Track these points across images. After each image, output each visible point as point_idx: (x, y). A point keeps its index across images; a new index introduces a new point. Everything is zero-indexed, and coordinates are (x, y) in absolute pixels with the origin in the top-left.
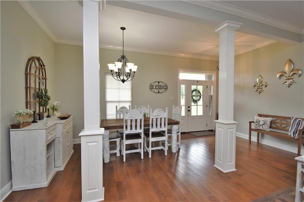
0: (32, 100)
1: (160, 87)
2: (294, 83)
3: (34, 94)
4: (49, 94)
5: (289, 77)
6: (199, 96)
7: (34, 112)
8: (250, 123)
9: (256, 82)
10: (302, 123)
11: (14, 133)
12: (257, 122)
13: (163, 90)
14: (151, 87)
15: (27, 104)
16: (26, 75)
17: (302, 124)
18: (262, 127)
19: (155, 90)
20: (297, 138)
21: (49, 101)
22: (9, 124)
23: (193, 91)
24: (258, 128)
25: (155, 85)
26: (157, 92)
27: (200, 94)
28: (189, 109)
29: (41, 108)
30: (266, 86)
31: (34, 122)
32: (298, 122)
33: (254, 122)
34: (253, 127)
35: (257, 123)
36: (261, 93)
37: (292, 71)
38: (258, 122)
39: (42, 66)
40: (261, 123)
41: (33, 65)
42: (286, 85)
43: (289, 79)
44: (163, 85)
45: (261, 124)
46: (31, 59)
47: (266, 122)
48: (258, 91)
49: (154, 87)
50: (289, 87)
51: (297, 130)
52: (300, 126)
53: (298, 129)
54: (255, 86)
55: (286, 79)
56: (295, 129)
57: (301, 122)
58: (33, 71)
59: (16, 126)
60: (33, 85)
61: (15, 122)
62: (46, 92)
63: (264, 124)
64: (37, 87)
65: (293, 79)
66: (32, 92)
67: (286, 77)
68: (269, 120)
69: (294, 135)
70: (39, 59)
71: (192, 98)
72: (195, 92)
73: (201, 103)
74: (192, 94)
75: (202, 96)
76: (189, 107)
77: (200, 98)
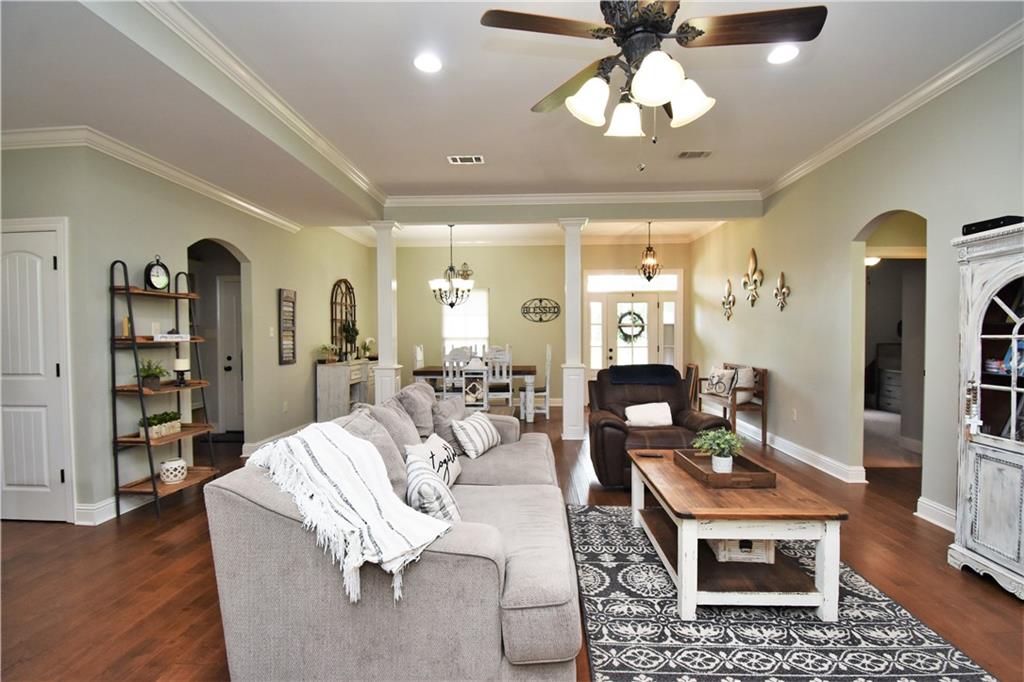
0: (338, 335)
1: (544, 310)
3: (340, 328)
4: (357, 327)
6: (640, 326)
7: (341, 349)
8: (700, 380)
11: (320, 368)
12: (710, 379)
13: (549, 315)
14: (526, 311)
15: (333, 339)
16: (332, 303)
18: (716, 389)
19: (533, 316)
21: (358, 337)
22: (316, 359)
23: (623, 316)
24: (711, 391)
25: (533, 305)
26: (538, 318)
27: (643, 322)
28: (610, 354)
29: (349, 345)
30: (734, 304)
31: (340, 361)
33: (706, 379)
35: (709, 381)
38: (712, 378)
39: (349, 289)
40: (715, 381)
41: (339, 290)
44: (549, 305)
45: (715, 383)
46: (337, 284)
47: (721, 379)
49: (532, 310)
54: (724, 303)
58: (339, 300)
59: (322, 362)
60: (339, 317)
61: (320, 358)
62: (354, 325)
63: (720, 383)
64: (344, 318)
66: (338, 325)
67: (750, 285)
70: (345, 281)
71: (622, 331)
72: (628, 317)
73: (643, 341)
74: (620, 322)
75: (646, 327)
76: (611, 350)
77: (643, 330)
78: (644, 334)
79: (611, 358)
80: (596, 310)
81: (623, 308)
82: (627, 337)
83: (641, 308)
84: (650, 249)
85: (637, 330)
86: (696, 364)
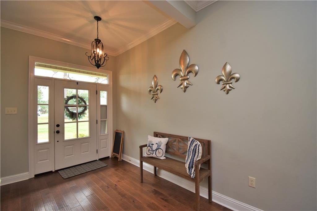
2: (190, 86)
5: (185, 76)
6: (83, 106)
8: (141, 147)
9: (152, 86)
10: (199, 149)
12: (149, 146)
17: (199, 152)
18: (156, 154)
20: (194, 177)
23: (69, 99)
24: (151, 155)
27: (85, 104)
28: (57, 129)
30: (161, 91)
32: (194, 147)
33: (146, 146)
34: (145, 155)
35: (149, 148)
36: (157, 101)
37: (187, 68)
38: (151, 145)
40: (155, 147)
42: (182, 88)
43: (184, 80)
45: (154, 150)
47: (160, 146)
48: (154, 99)
50: (185, 91)
51: (193, 163)
52: (196, 155)
53: (195, 161)
54: (150, 91)
55: (182, 80)
56: (191, 159)
57: (197, 148)
63: (158, 149)
65: (189, 80)
67: (182, 77)
68: (164, 141)
69: (189, 170)
71: (68, 110)
72: (74, 100)
73: (86, 117)
74: (66, 103)
75: (88, 107)
76: (58, 126)
77: (85, 109)
78: (87, 112)
79: (58, 132)
80: (44, 93)
81: (69, 92)
82: (73, 115)
83: (84, 93)
84: (98, 41)
85: (80, 110)
86: (122, 130)
